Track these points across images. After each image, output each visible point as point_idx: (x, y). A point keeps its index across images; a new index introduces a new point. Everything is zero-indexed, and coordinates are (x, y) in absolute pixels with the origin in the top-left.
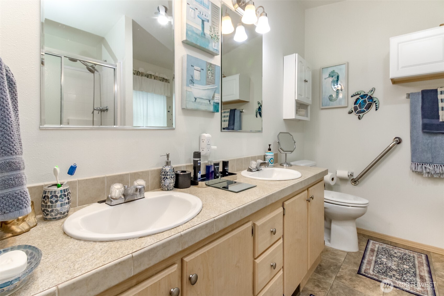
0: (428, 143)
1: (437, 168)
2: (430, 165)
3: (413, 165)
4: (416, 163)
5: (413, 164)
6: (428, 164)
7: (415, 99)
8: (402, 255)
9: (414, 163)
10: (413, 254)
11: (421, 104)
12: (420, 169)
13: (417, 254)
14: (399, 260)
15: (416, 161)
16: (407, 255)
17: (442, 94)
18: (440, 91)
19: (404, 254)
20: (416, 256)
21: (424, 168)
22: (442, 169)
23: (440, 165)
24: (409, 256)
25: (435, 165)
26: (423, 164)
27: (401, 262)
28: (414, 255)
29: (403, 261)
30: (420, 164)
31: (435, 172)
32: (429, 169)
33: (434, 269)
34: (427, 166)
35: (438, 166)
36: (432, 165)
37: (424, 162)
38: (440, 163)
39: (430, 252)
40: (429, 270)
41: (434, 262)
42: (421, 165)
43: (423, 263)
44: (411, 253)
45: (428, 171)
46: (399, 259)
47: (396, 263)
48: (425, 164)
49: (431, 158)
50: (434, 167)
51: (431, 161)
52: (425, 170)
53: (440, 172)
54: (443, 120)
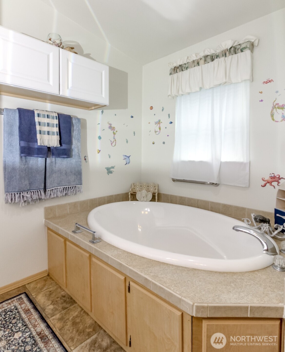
0: (26, 169)
1: (34, 194)
2: (27, 192)
3: (9, 196)
4: (13, 193)
5: (8, 194)
6: (26, 192)
7: (11, 116)
8: (3, 316)
9: (10, 193)
10: (13, 303)
11: (18, 124)
12: (18, 199)
13: (17, 299)
14: (5, 332)
15: (12, 190)
16: (8, 311)
17: (39, 116)
18: (37, 113)
19: (4, 313)
20: (17, 304)
21: (21, 197)
22: (38, 194)
23: (36, 190)
24: (11, 311)
25: (32, 191)
26: (20, 194)
27: (8, 334)
28: (15, 304)
29: (10, 327)
30: (17, 194)
31: (32, 199)
32: (27, 197)
33: (42, 308)
34: (24, 194)
35: (35, 192)
36: (29, 192)
37: (22, 190)
38: (36, 189)
39: (25, 285)
40: (40, 315)
41: (36, 297)
42: (19, 194)
43: (29, 310)
44: (10, 304)
45: (25, 199)
46: (3, 329)
47: (3, 341)
48: (23, 193)
49: (28, 184)
50: (30, 193)
51: (28, 188)
52: (23, 200)
53: (37, 198)
54: (41, 144)
